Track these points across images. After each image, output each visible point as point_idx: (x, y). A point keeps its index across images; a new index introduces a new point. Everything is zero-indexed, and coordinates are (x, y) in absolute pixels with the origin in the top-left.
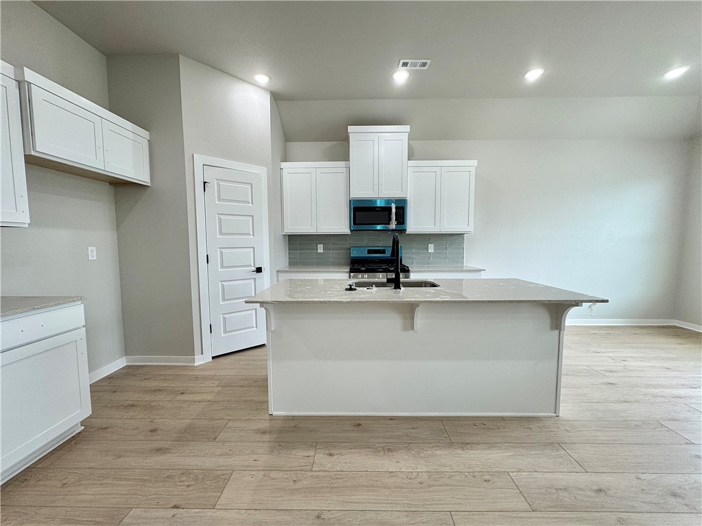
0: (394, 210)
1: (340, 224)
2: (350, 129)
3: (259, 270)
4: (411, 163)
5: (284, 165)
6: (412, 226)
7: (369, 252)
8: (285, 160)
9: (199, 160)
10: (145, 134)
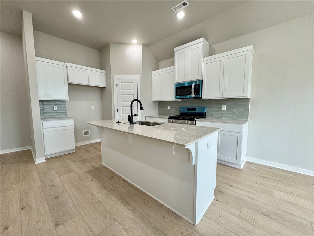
2: (175, 49)
4: (205, 58)
5: (153, 73)
6: (206, 94)
7: (188, 109)
9: (115, 77)
10: (105, 72)
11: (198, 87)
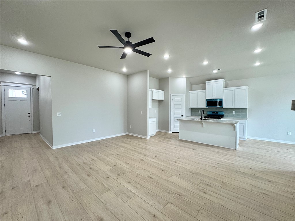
0: (218, 102)
1: (204, 105)
2: (206, 82)
3: (182, 116)
4: (224, 89)
5: (190, 92)
6: (225, 106)
7: (213, 113)
8: (191, 90)
9: (172, 95)
10: (163, 91)
11: (221, 102)
